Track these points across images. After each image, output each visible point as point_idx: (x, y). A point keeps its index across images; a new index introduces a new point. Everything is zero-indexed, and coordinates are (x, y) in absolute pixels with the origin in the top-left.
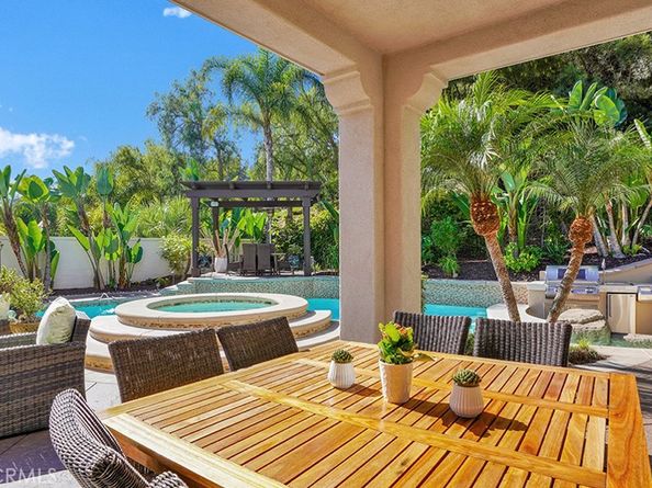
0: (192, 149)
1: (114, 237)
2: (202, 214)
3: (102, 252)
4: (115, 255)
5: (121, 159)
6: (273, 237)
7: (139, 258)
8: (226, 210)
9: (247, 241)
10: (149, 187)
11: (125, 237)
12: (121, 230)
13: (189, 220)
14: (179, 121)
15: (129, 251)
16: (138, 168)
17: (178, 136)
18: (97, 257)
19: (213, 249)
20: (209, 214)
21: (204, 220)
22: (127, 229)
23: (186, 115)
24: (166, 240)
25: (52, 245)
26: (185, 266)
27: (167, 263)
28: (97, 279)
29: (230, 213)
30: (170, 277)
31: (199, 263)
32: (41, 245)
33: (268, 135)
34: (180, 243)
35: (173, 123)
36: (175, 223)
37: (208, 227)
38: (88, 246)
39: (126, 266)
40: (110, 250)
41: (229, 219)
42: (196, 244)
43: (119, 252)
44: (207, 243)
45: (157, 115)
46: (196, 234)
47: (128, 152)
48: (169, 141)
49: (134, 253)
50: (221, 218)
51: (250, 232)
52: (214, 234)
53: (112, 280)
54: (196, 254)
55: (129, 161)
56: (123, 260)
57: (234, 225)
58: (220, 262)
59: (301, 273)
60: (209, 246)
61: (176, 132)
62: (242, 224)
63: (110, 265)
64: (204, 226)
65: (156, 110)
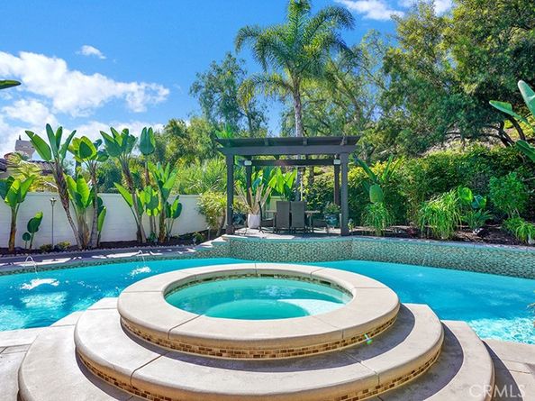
0: (227, 118)
1: (154, 194)
2: (236, 174)
3: (144, 209)
4: (155, 210)
5: (169, 129)
6: (304, 195)
7: (177, 214)
8: (257, 170)
9: (278, 198)
10: (192, 152)
11: (165, 195)
12: (161, 187)
13: (224, 180)
14: (216, 96)
15: (168, 207)
16: (183, 136)
17: (215, 109)
18: (140, 212)
19: (248, 206)
20: (243, 173)
21: (239, 178)
22: (166, 187)
23: (222, 90)
24: (203, 196)
25: (100, 201)
26: (220, 222)
27: (204, 218)
28: (139, 234)
29: (261, 173)
30: (206, 232)
31: (234, 220)
32: (89, 201)
33: (298, 98)
34: (216, 200)
35: (211, 98)
36: (212, 182)
37: (241, 185)
38: (131, 203)
39: (166, 221)
40: (151, 206)
41: (261, 178)
42: (231, 201)
43: (160, 208)
44: (241, 200)
45: (199, 93)
46: (231, 192)
47: (175, 123)
48: (208, 113)
49: (174, 208)
50: (253, 177)
51: (280, 189)
52: (248, 192)
53: (153, 234)
54: (230, 212)
55: (175, 130)
56: (163, 214)
57: (265, 183)
58: (253, 218)
59: (338, 231)
60: (243, 203)
61: (214, 106)
62: (273, 182)
63: (151, 220)
64: (238, 183)
65: (197, 88)
